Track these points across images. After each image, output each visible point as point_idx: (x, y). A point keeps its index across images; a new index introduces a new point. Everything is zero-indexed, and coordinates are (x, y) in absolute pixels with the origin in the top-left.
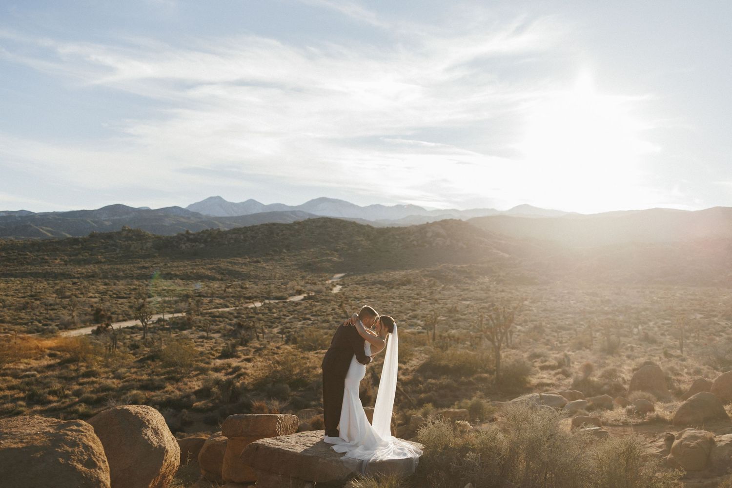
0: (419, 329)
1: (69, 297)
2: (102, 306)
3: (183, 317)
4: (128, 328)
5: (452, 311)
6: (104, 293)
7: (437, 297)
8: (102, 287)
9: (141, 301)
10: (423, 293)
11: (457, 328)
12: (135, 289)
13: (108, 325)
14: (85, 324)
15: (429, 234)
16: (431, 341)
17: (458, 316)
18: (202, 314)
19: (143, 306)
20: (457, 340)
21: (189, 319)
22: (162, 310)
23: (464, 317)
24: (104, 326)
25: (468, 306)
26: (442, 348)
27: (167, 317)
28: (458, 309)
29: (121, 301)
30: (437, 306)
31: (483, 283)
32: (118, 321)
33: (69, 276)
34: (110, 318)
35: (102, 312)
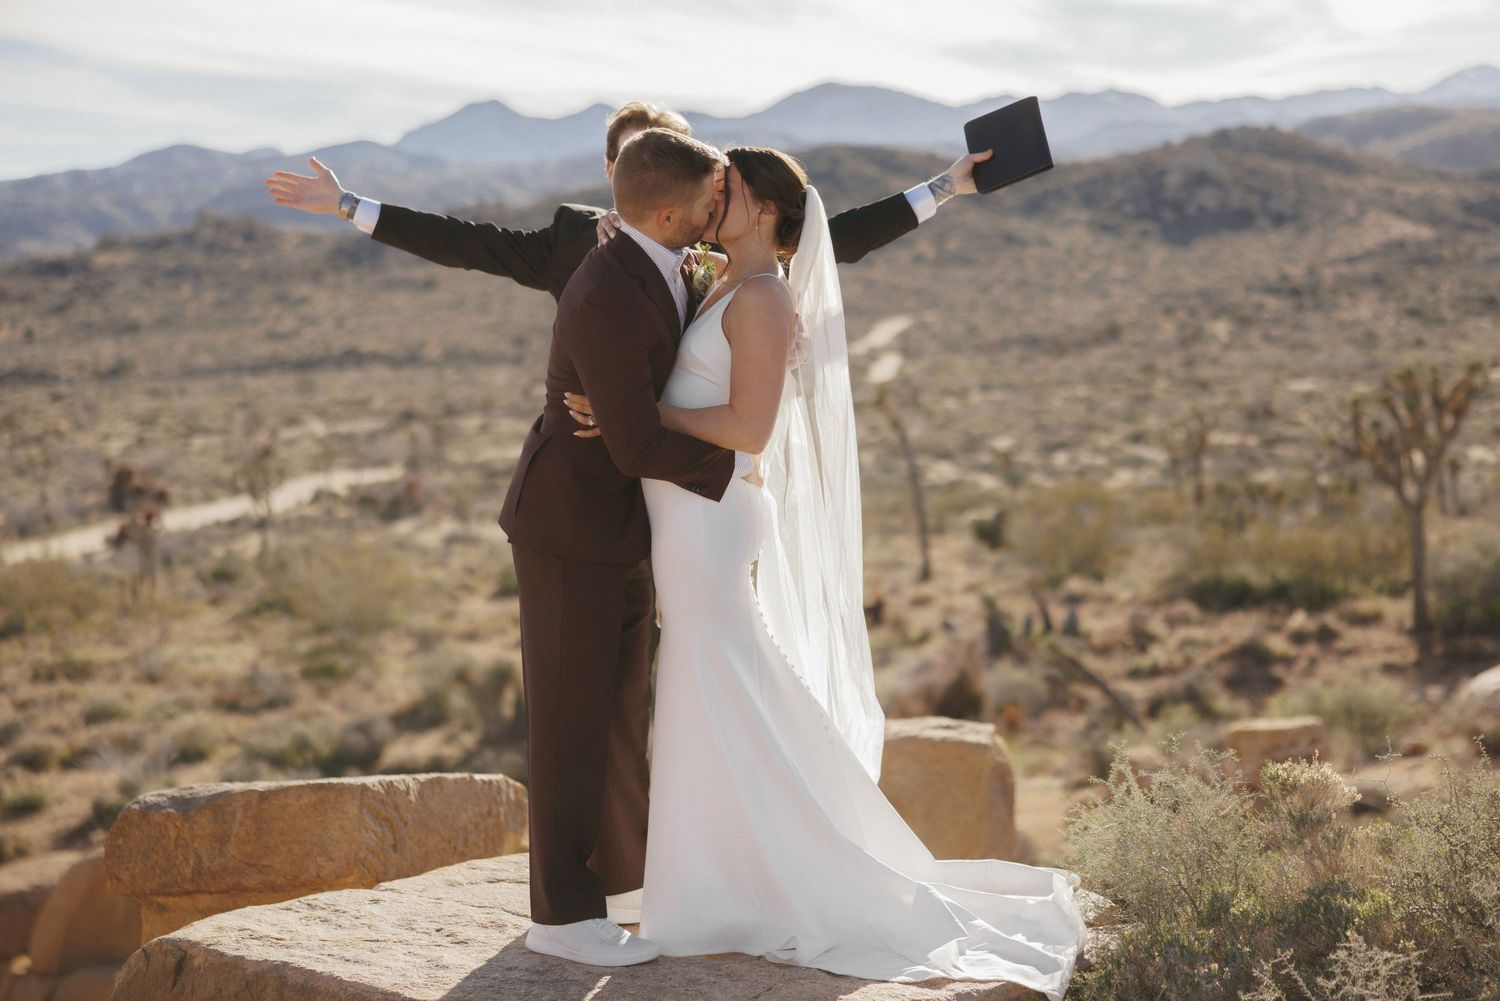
0: (1147, 476)
1: (39, 440)
2: (140, 461)
3: (391, 484)
4: (218, 524)
5: (1260, 414)
6: (148, 421)
7: (1206, 372)
8: (142, 404)
9: (262, 438)
10: (1162, 363)
11: (1278, 462)
12: (243, 405)
13: (149, 517)
14: (82, 517)
15: (1174, 180)
16: (1190, 508)
17: (1276, 428)
18: (457, 469)
19: (266, 453)
20: (1276, 498)
21: (410, 487)
22: (324, 461)
23: (1292, 432)
24: (141, 521)
25: (1308, 397)
26: (1225, 524)
27: (340, 480)
28: (1277, 406)
29: (198, 442)
30: (1206, 402)
31: (1355, 324)
32: (188, 501)
33: (41, 377)
34: (162, 498)
35: (137, 481)
